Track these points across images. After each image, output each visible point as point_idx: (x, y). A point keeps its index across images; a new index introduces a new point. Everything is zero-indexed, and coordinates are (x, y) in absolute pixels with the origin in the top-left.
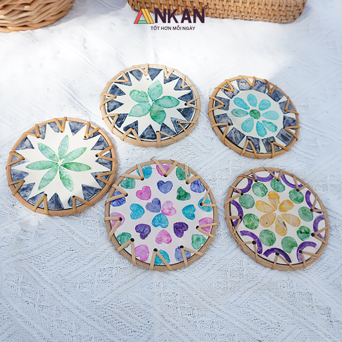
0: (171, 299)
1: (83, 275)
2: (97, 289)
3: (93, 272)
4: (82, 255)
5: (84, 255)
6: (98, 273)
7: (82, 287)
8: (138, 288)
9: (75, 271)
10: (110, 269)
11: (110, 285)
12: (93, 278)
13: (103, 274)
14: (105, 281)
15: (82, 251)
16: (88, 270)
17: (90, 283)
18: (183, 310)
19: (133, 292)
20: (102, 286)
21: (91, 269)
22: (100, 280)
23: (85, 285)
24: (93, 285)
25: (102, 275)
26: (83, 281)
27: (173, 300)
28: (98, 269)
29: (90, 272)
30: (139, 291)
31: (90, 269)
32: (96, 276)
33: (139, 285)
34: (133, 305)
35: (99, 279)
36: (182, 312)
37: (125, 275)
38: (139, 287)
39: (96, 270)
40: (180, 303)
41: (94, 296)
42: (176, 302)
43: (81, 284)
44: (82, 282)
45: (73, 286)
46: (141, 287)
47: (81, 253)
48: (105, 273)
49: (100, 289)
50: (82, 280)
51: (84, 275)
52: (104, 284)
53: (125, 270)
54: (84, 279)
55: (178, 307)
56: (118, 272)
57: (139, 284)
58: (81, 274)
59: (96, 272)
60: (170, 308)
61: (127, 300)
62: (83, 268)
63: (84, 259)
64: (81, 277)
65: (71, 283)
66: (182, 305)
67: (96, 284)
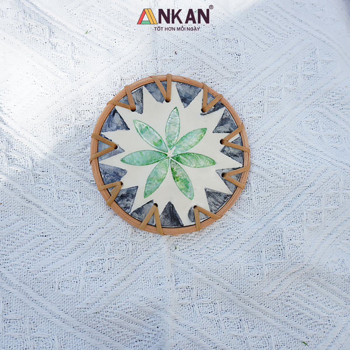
0: (185, 295)
1: (62, 271)
2: (84, 290)
3: (77, 266)
4: (59, 243)
5: (62, 243)
6: (84, 268)
7: (63, 288)
8: (141, 284)
9: (51, 265)
10: (100, 261)
11: (102, 284)
12: (77, 275)
13: (91, 269)
14: (95, 279)
15: (59, 237)
16: (70, 264)
17: (73, 281)
18: (202, 307)
19: (134, 290)
20: (91, 285)
21: (74, 261)
22: (88, 277)
23: (66, 284)
24: (78, 285)
25: (90, 271)
26: (63, 279)
27: (187, 297)
28: (85, 263)
29: (72, 266)
30: (143, 288)
31: (72, 263)
32: (82, 272)
33: (143, 279)
34: (136, 309)
35: (86, 276)
36: (200, 310)
37: (122, 268)
38: (143, 282)
39: (81, 263)
40: (197, 299)
41: (80, 300)
42: (192, 299)
43: (61, 283)
44: (62, 281)
45: (49, 287)
46: (145, 281)
47: (58, 239)
48: (94, 267)
49: (89, 290)
50: (62, 277)
51: (65, 269)
52: (93, 283)
53: (121, 261)
54: (65, 275)
55: (195, 304)
56: (113, 265)
57: (142, 277)
58: (60, 269)
59: (81, 266)
60: (184, 308)
61: (127, 303)
62: (62, 260)
63: (63, 248)
64: (60, 273)
65: (46, 283)
66: (200, 301)
67: (82, 283)
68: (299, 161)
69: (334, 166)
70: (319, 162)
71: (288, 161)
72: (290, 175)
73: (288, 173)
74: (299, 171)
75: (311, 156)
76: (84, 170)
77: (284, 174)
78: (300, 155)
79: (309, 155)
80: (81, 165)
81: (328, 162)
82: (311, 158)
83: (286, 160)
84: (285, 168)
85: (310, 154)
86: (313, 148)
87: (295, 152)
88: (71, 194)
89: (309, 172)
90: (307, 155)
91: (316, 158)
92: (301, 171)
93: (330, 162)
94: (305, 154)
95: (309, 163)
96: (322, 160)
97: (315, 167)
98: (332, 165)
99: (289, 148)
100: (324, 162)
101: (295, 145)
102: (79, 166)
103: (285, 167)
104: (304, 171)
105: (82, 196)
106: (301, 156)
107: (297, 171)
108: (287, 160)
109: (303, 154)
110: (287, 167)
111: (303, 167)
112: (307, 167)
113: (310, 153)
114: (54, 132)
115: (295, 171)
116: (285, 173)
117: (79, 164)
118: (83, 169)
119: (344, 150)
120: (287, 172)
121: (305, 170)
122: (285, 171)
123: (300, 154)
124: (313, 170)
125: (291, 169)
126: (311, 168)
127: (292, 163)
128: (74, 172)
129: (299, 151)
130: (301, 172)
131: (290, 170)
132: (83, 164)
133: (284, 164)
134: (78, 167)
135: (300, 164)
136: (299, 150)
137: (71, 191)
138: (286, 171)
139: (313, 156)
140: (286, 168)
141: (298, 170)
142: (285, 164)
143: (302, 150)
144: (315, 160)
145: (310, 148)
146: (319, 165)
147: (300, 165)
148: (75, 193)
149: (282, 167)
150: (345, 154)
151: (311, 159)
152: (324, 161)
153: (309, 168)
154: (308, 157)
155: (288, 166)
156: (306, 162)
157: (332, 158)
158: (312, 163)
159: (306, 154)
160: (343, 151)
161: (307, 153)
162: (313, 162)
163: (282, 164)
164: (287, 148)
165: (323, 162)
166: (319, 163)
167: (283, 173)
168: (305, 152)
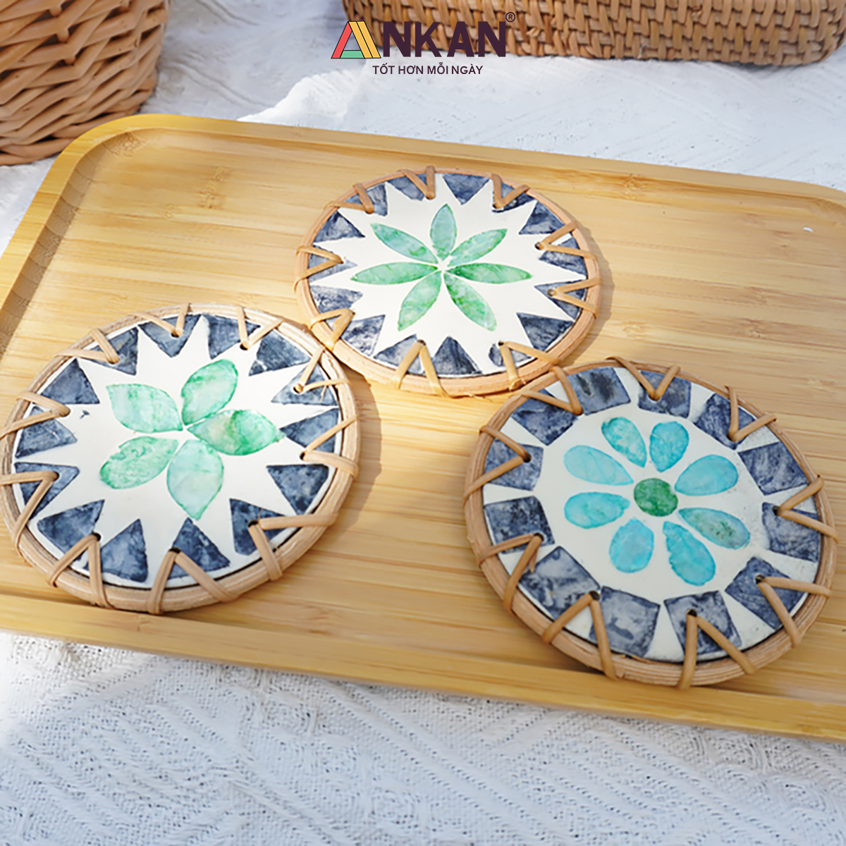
68: (627, 801)
69: (730, 828)
70: (686, 810)
71: (592, 798)
72: (592, 841)
73: (589, 835)
74: (621, 833)
75: (664, 790)
76: (55, 755)
77: (577, 836)
78: (632, 785)
79: (658, 787)
80: (51, 742)
81: (713, 814)
82: (664, 796)
83: (586, 795)
84: (579, 818)
85: (663, 784)
86: (673, 769)
87: (618, 775)
88: (9, 816)
89: (650, 839)
90: (653, 788)
91: (678, 797)
92: (627, 833)
93: (717, 814)
94: (649, 784)
95: (654, 809)
96: (695, 804)
97: (670, 825)
98: (724, 824)
99: (599, 763)
100: (699, 813)
101: (619, 756)
102: (46, 743)
103: (581, 816)
104: (637, 834)
105: (33, 824)
106: (635, 787)
107: (613, 831)
108: (589, 797)
109: (642, 782)
110: (586, 816)
111: (633, 820)
112: (647, 822)
113: (663, 782)
114: (12, 652)
115: (607, 830)
116: (580, 833)
117: (48, 738)
118: (54, 751)
119: (764, 785)
120: (586, 832)
121: (641, 830)
122: (581, 827)
123: (633, 782)
124: (664, 833)
125: (596, 823)
126: (656, 827)
127: (604, 804)
128: (30, 758)
129: (630, 775)
130: (625, 835)
131: (594, 826)
132: (57, 738)
133: (579, 805)
134: (44, 745)
135: (625, 812)
136: (629, 772)
137: (11, 808)
138: (583, 829)
139: (670, 792)
140: (583, 819)
141: (617, 828)
142: (582, 807)
143: (640, 772)
144: (673, 803)
145: (665, 769)
146: (682, 819)
147: (625, 815)
148: (19, 816)
149: (572, 814)
150: (766, 797)
151: (663, 798)
152: (701, 809)
153: (651, 825)
154: (656, 793)
155: (591, 813)
156: (645, 807)
157: (725, 806)
158: (664, 812)
159: (652, 785)
160: (760, 788)
161: (654, 781)
162: (667, 809)
163: (573, 807)
164: (592, 763)
165: (696, 813)
166: (684, 812)
167: (574, 833)
168: (648, 777)
